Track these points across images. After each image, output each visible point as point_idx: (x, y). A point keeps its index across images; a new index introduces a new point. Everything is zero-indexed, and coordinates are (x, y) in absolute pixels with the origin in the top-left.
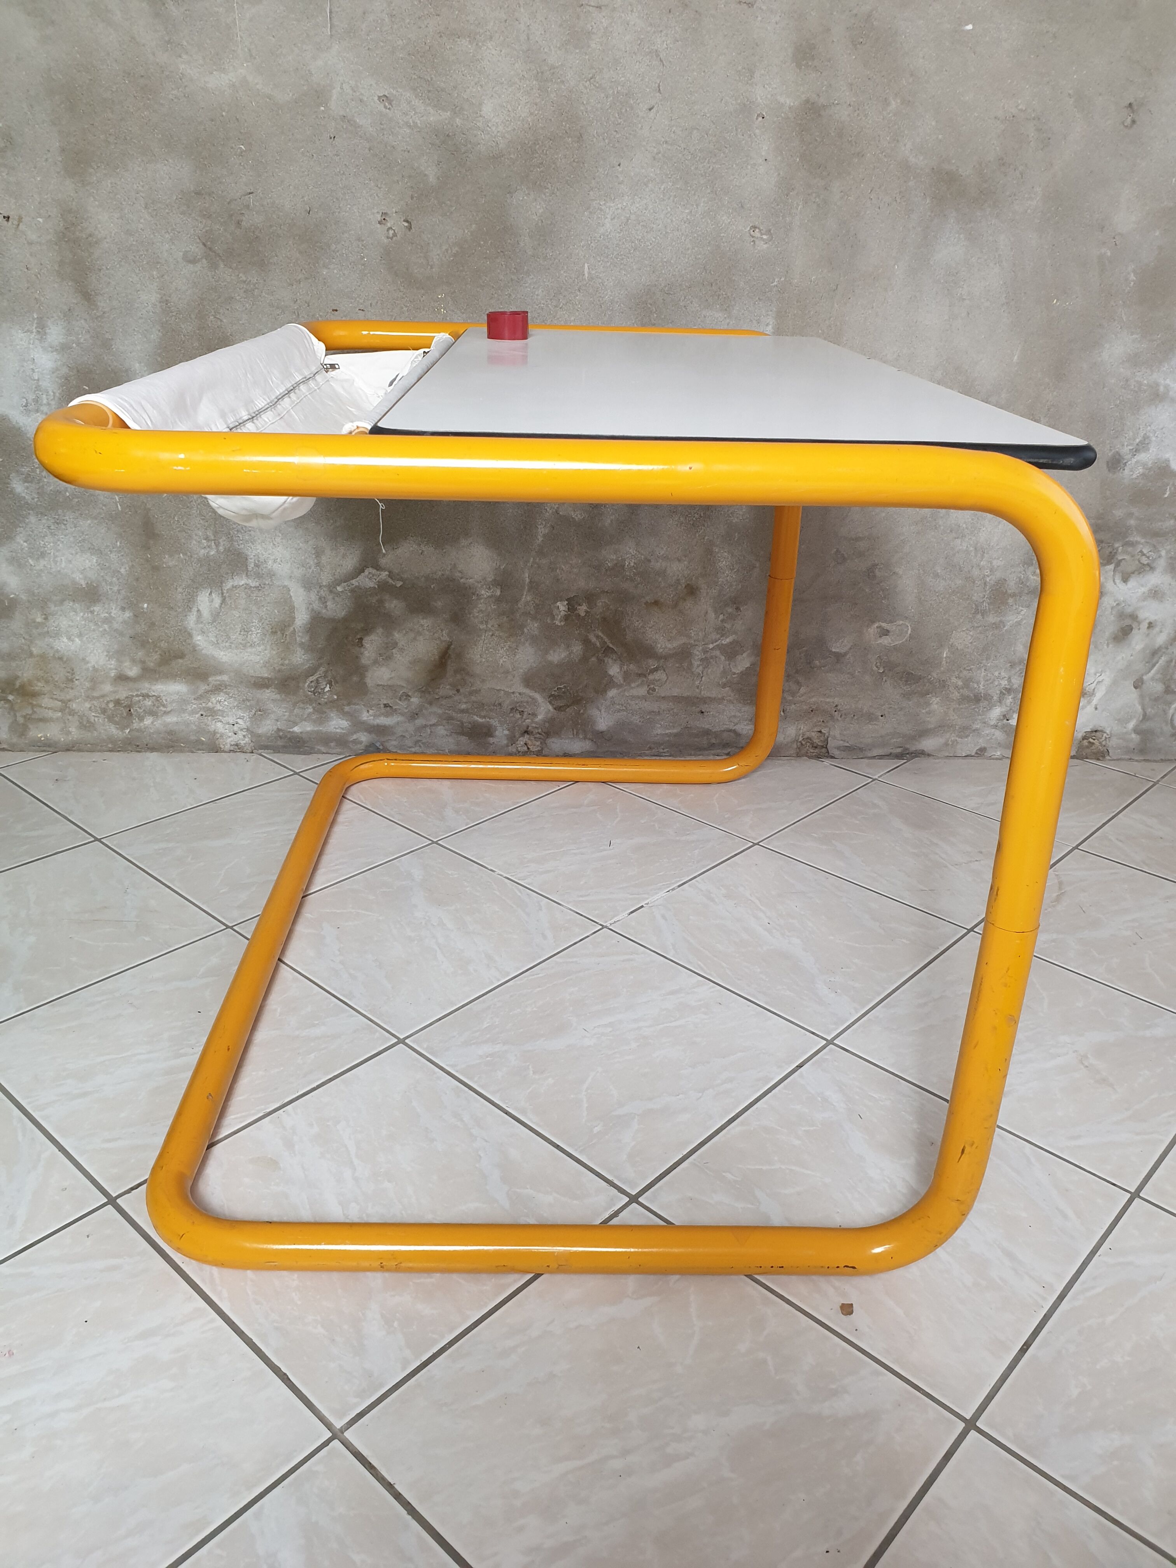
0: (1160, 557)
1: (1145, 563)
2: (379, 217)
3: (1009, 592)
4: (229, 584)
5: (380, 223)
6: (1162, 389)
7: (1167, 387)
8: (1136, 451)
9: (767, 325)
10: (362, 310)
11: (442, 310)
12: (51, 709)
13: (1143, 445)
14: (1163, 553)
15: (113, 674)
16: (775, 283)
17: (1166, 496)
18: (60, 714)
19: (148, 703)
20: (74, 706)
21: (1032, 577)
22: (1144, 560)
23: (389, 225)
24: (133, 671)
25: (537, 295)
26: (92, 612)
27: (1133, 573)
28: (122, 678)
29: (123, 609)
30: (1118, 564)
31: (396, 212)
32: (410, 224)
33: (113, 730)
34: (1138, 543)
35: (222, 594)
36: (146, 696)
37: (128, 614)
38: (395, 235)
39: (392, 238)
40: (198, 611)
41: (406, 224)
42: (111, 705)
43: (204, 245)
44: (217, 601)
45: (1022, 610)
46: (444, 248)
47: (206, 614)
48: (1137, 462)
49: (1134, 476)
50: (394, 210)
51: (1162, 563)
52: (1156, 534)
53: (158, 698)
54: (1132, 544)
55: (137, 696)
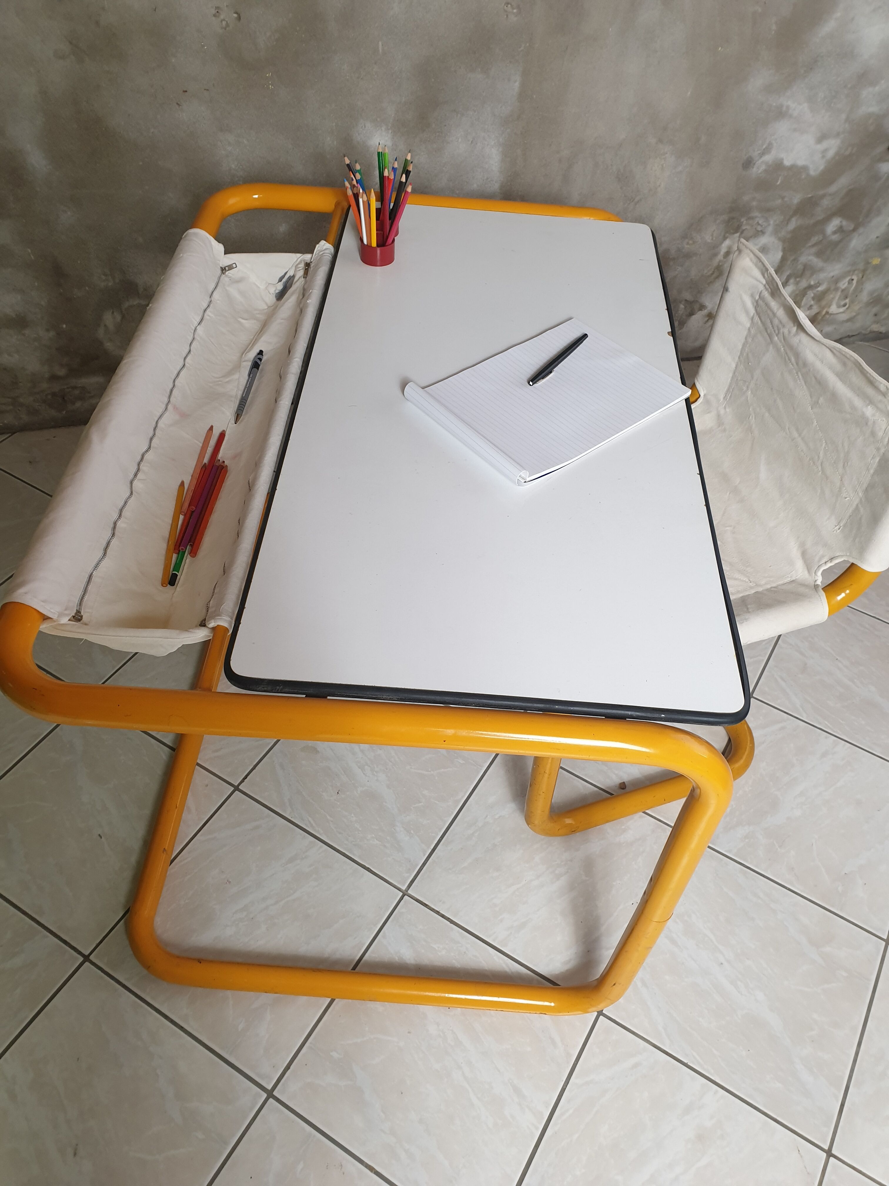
0: (769, 225)
1: (760, 230)
2: (214, 11)
3: (671, 257)
4: (126, 305)
5: (215, 16)
6: (784, 109)
7: (788, 107)
8: (762, 154)
9: (515, 82)
10: (207, 90)
11: (270, 86)
12: (4, 404)
13: (767, 150)
14: (772, 222)
15: (47, 376)
16: (522, 48)
17: (778, 183)
18: (11, 407)
19: (77, 392)
20: (21, 400)
21: (686, 246)
22: (759, 228)
23: (222, 17)
24: (62, 372)
25: (343, 69)
26: (24, 335)
27: (751, 237)
28: (54, 378)
29: (48, 330)
30: (742, 233)
31: (227, 6)
32: (239, 15)
33: (53, 413)
34: (756, 217)
35: (122, 312)
36: (74, 388)
37: (52, 334)
38: (227, 25)
39: (225, 29)
40: (105, 326)
41: (235, 15)
42: (49, 397)
43: (71, 43)
44: (118, 317)
45: (678, 268)
46: (268, 34)
47: (111, 327)
48: (763, 162)
49: (759, 172)
50: (225, 4)
51: (770, 229)
52: (769, 210)
53: (83, 388)
54: (752, 218)
55: (68, 388)
